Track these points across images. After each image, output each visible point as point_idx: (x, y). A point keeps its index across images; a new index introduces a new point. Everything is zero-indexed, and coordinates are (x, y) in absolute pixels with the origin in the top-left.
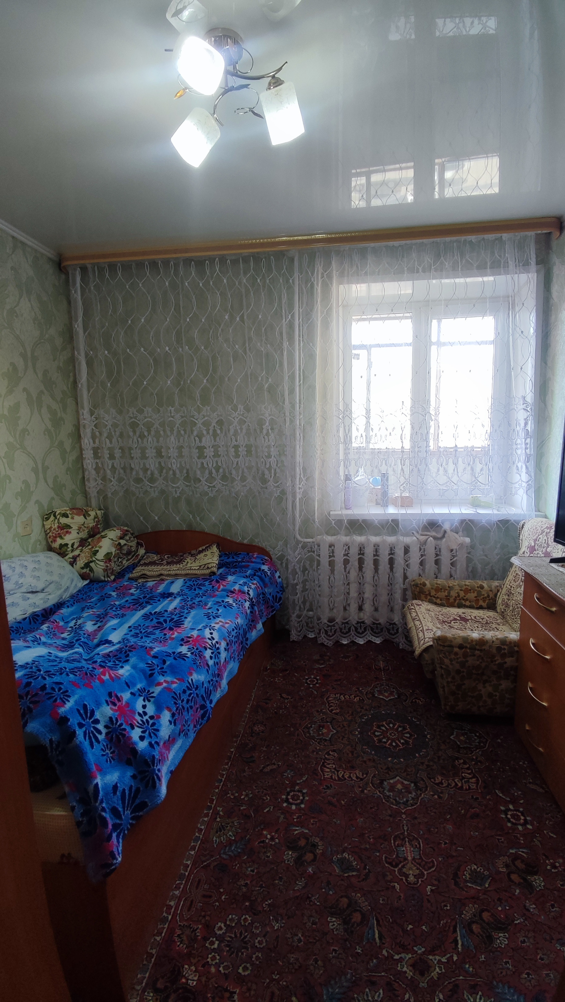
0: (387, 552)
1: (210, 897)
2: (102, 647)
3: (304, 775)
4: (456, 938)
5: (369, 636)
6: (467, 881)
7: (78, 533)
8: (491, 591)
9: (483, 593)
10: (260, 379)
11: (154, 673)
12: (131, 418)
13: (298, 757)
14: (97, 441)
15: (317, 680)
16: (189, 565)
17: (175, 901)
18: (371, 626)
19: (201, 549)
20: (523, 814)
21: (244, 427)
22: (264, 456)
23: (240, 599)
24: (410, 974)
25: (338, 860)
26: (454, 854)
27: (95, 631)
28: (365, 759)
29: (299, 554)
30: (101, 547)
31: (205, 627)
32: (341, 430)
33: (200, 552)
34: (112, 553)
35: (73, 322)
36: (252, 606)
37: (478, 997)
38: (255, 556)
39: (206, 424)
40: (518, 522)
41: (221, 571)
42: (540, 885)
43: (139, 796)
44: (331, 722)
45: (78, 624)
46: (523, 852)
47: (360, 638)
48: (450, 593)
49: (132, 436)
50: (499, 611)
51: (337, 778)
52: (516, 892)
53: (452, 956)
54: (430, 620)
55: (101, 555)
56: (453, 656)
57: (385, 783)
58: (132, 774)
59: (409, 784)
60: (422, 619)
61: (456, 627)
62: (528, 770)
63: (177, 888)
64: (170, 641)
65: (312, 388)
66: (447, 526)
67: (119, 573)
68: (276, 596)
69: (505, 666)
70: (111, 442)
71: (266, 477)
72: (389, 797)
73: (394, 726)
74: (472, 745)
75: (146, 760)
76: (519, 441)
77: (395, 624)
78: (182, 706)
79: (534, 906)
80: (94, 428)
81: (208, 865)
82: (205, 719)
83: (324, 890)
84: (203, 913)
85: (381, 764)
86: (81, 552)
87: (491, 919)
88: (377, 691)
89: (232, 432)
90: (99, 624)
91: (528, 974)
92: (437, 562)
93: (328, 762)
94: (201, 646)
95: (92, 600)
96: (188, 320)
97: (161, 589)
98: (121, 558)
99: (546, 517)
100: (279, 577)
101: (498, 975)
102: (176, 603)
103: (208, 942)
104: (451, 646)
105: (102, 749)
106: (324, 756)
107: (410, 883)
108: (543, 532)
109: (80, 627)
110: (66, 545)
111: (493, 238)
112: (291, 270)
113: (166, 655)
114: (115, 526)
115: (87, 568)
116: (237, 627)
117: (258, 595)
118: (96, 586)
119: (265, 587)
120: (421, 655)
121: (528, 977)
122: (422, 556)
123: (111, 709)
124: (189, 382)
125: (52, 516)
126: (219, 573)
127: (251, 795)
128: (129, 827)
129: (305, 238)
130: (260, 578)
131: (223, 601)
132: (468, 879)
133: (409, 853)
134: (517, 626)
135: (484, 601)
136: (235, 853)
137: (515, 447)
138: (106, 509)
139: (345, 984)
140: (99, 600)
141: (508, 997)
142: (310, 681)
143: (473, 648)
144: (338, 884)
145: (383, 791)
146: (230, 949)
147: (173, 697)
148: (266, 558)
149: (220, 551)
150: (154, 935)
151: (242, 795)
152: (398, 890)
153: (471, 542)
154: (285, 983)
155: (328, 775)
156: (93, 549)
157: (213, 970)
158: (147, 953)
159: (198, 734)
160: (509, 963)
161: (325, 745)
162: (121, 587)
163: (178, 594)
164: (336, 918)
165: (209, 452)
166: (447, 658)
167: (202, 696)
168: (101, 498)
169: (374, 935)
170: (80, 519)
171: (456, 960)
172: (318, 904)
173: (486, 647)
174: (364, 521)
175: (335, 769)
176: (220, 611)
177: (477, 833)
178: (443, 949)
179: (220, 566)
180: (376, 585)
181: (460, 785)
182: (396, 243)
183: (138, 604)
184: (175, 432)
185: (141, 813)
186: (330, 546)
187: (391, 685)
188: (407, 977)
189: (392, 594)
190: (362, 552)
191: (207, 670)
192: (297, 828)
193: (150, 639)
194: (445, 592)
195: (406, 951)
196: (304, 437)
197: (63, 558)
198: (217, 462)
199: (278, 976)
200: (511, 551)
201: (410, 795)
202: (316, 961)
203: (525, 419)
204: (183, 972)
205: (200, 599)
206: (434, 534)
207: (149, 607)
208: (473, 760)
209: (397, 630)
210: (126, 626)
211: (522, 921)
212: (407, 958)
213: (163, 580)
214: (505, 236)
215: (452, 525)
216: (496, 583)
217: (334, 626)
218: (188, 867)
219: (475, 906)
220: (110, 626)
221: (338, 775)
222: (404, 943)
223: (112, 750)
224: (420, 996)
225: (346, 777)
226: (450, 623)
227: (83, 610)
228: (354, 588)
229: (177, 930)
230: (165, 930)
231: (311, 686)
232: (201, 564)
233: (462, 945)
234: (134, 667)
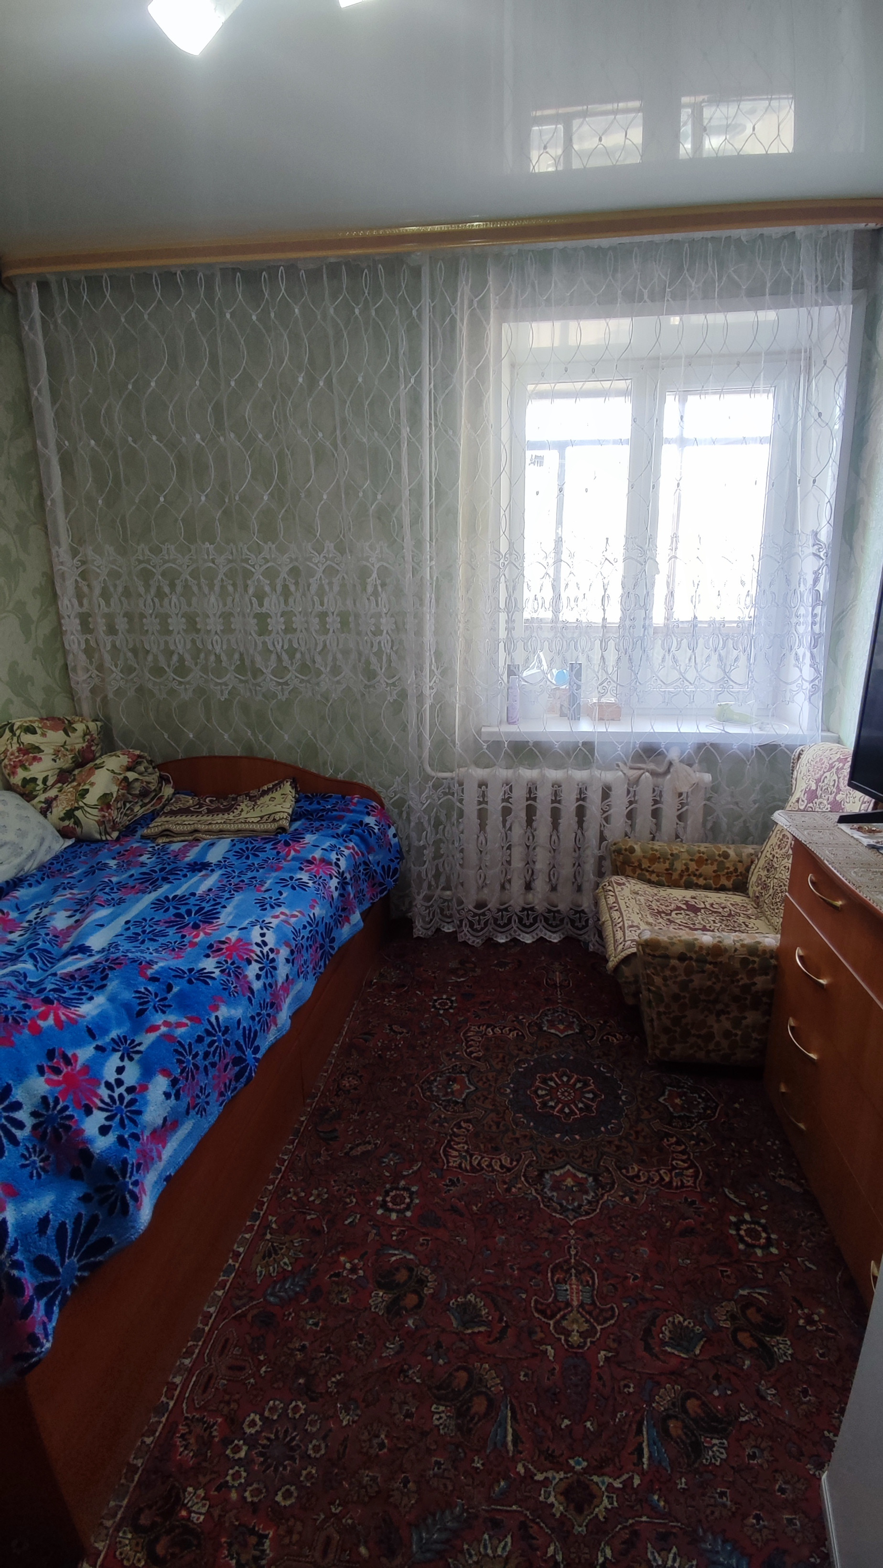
0: (574, 796)
1: (241, 1369)
2: (70, 959)
3: (417, 1161)
4: (641, 1444)
5: (541, 931)
6: (663, 1343)
7: (54, 760)
8: (740, 861)
9: (727, 865)
10: (361, 494)
11: (146, 1010)
12: (140, 562)
13: (409, 1131)
14: (85, 601)
15: (452, 1002)
16: (244, 815)
17: (182, 1375)
18: (546, 915)
19: (265, 788)
20: (765, 1230)
21: (334, 580)
22: (369, 633)
23: (321, 873)
24: (559, 1509)
25: (458, 1305)
26: (648, 1296)
27: (68, 928)
28: (517, 1135)
29: (427, 799)
30: (92, 784)
31: (253, 924)
32: (502, 587)
33: (265, 793)
34: (112, 794)
35: (31, 386)
36: (343, 884)
37: (671, 1556)
38: (355, 800)
39: (271, 574)
40: (792, 749)
41: (297, 825)
42: (785, 1354)
43: (96, 1230)
44: (467, 1073)
45: (42, 915)
46: (760, 1294)
47: (527, 933)
48: (673, 865)
49: (143, 594)
50: (751, 894)
51: (468, 1168)
52: (744, 1364)
53: (632, 1478)
54: (636, 910)
55: (92, 798)
56: (668, 973)
57: (547, 1176)
58: (81, 1195)
59: (586, 1179)
60: (623, 907)
61: (678, 921)
62: (780, 1156)
63: (190, 1353)
64: (189, 949)
65: (452, 512)
66: (674, 755)
67: (127, 827)
68: (389, 867)
69: (754, 989)
70: (108, 604)
71: (372, 667)
72: (550, 1199)
73: (568, 1081)
74: (692, 1113)
75: (111, 1168)
76: (802, 611)
77: (583, 911)
78: (194, 1064)
79: (774, 1392)
80: (79, 579)
81: (244, 1315)
82: (243, 1080)
83: (429, 1358)
84: (227, 1397)
85: (543, 1144)
86: (60, 791)
87: (699, 1411)
88: (547, 1020)
89: (314, 588)
90: (78, 916)
91: (758, 1518)
92: (656, 814)
93: (456, 1139)
94: (241, 958)
95: (75, 873)
96: (233, 384)
97: (192, 855)
98: (130, 802)
99: (839, 741)
100: (395, 836)
101: (707, 1516)
102: (212, 880)
103: (230, 1447)
104: (667, 957)
105: (23, 1156)
106: (452, 1129)
107: (572, 1347)
108: (832, 767)
109: (43, 922)
110: (34, 780)
111: (779, 235)
112: (416, 294)
113: (175, 976)
114: (122, 749)
115: (69, 819)
116: (313, 922)
117: (356, 866)
118: (85, 848)
119: (369, 853)
120: (617, 968)
121: (758, 1523)
122: (631, 803)
123: (48, 1081)
124: (237, 498)
125: (7, 730)
126: (292, 829)
127: (326, 1196)
128: (75, 1283)
129: (444, 228)
130: (363, 839)
131: (291, 878)
132: (667, 1339)
133: (574, 1295)
134: (778, 921)
135: (728, 879)
136: (291, 1293)
137: (794, 620)
138: (108, 719)
139: (449, 1524)
140: (86, 874)
141: (721, 1559)
142: (440, 1004)
143: (701, 960)
144: (454, 1347)
145: (542, 1190)
146: (265, 1460)
147: (176, 1051)
148: (374, 804)
149: (297, 792)
150: (143, 1435)
151: (311, 1195)
152: (551, 1358)
153: (713, 781)
154: (350, 1521)
155: (454, 1161)
156: (81, 788)
157: (234, 1495)
158: (129, 1464)
159: (228, 1108)
160: (726, 1496)
161: (454, 1111)
162: (126, 851)
163: (219, 865)
164: (446, 1406)
165: (276, 624)
166: (658, 975)
167: (237, 1044)
168: (98, 700)
169: (505, 1437)
170: (56, 737)
171: (639, 1485)
172: (418, 1381)
173: (723, 959)
174: (537, 744)
175: (467, 1151)
176: (285, 895)
177: (689, 1262)
178: (618, 1464)
179: (295, 817)
180: (554, 850)
181: (667, 1179)
182: (605, 242)
183: (149, 881)
184: (217, 588)
185: (100, 1258)
186: (480, 786)
187: (571, 1011)
188: (554, 1515)
189: (579, 865)
190: (532, 796)
191: (249, 998)
192: (396, 1252)
193: (155, 945)
194: (665, 863)
195: (558, 1466)
196: (437, 601)
197: (28, 801)
198: (290, 641)
199: (340, 1508)
200: (777, 796)
201: (585, 1197)
202: (406, 1482)
203: (815, 573)
204: (185, 1498)
205: (254, 874)
206: (652, 766)
207: (166, 887)
208: (692, 1138)
209: (587, 921)
210: (121, 920)
211: (752, 1417)
212: (557, 1480)
213: (197, 840)
214: (800, 230)
215: (682, 753)
216: (749, 849)
217: (484, 914)
218: (210, 1318)
219: (676, 1387)
220: (95, 920)
221: (471, 1162)
222: (553, 1451)
223: (43, 1155)
224: (572, 1550)
225: (484, 1165)
226: (670, 914)
227: (55, 890)
228: (518, 854)
229: (180, 1427)
230: (161, 1425)
231: (441, 1012)
232: (263, 814)
233: (650, 1457)
234: (112, 999)
